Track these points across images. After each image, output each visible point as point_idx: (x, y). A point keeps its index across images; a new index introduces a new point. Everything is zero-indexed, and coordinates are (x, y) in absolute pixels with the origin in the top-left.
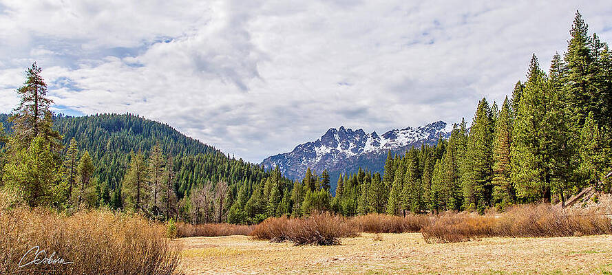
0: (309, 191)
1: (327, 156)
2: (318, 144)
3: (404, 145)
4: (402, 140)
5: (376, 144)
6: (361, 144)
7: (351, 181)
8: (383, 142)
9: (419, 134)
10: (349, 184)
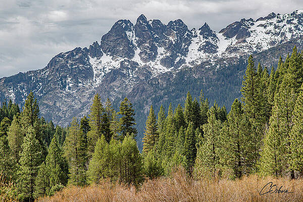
0: (101, 140)
1: (114, 74)
2: (96, 51)
3: (265, 48)
4: (260, 38)
5: (209, 48)
6: (179, 49)
7: (173, 121)
8: (223, 44)
9: (292, 27)
10: (170, 126)
